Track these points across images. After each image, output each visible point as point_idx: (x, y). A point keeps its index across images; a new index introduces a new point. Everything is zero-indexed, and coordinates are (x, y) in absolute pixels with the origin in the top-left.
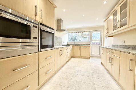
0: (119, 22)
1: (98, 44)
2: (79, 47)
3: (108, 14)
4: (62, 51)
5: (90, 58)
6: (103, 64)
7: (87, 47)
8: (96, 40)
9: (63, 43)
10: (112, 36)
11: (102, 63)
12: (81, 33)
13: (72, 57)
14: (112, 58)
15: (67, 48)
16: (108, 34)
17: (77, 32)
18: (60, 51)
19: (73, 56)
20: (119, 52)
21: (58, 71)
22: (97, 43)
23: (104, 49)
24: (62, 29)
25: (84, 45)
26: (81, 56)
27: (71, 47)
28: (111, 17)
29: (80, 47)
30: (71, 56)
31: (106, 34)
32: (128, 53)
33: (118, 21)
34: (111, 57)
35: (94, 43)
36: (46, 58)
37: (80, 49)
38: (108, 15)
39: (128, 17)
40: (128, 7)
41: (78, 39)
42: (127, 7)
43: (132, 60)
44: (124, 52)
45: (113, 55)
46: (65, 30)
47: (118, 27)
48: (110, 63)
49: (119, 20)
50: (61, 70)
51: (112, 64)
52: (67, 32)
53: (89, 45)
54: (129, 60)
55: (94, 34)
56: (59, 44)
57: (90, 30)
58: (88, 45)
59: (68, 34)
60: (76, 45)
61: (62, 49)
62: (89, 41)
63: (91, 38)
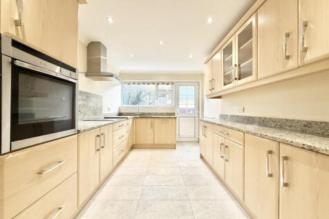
0: (237, 68)
1: (191, 112)
2: (149, 121)
3: (214, 49)
4: (102, 137)
5: (177, 147)
6: (206, 158)
7: (170, 120)
8: (187, 103)
9: (105, 112)
10: (220, 97)
11: (202, 157)
12: (154, 85)
13: (133, 148)
14: (227, 147)
15: (118, 125)
16: (214, 91)
17: (144, 84)
18: (98, 136)
19: (136, 144)
20: (242, 133)
21: (90, 199)
22: (189, 111)
23: (207, 125)
24: (102, 70)
25: (162, 114)
26: (156, 142)
27: (130, 121)
28: (219, 57)
29: (152, 120)
30: (130, 147)
31: (210, 92)
32: (261, 136)
33: (233, 65)
34: (222, 144)
35: (183, 111)
36: (40, 173)
37: (152, 125)
38: (212, 51)
39: (254, 59)
40: (254, 39)
41: (144, 99)
42: (252, 37)
43: (270, 152)
44: (254, 134)
45: (227, 140)
46: (112, 76)
47: (236, 79)
48: (222, 157)
49: (237, 64)
50: (100, 197)
51: (227, 160)
52: (117, 81)
53: (174, 114)
54: (266, 153)
55: (183, 90)
56: (95, 114)
57: (175, 80)
58: (171, 116)
59: (120, 86)
60: (143, 116)
61: (103, 130)
62: (174, 104)
63: (177, 99)
